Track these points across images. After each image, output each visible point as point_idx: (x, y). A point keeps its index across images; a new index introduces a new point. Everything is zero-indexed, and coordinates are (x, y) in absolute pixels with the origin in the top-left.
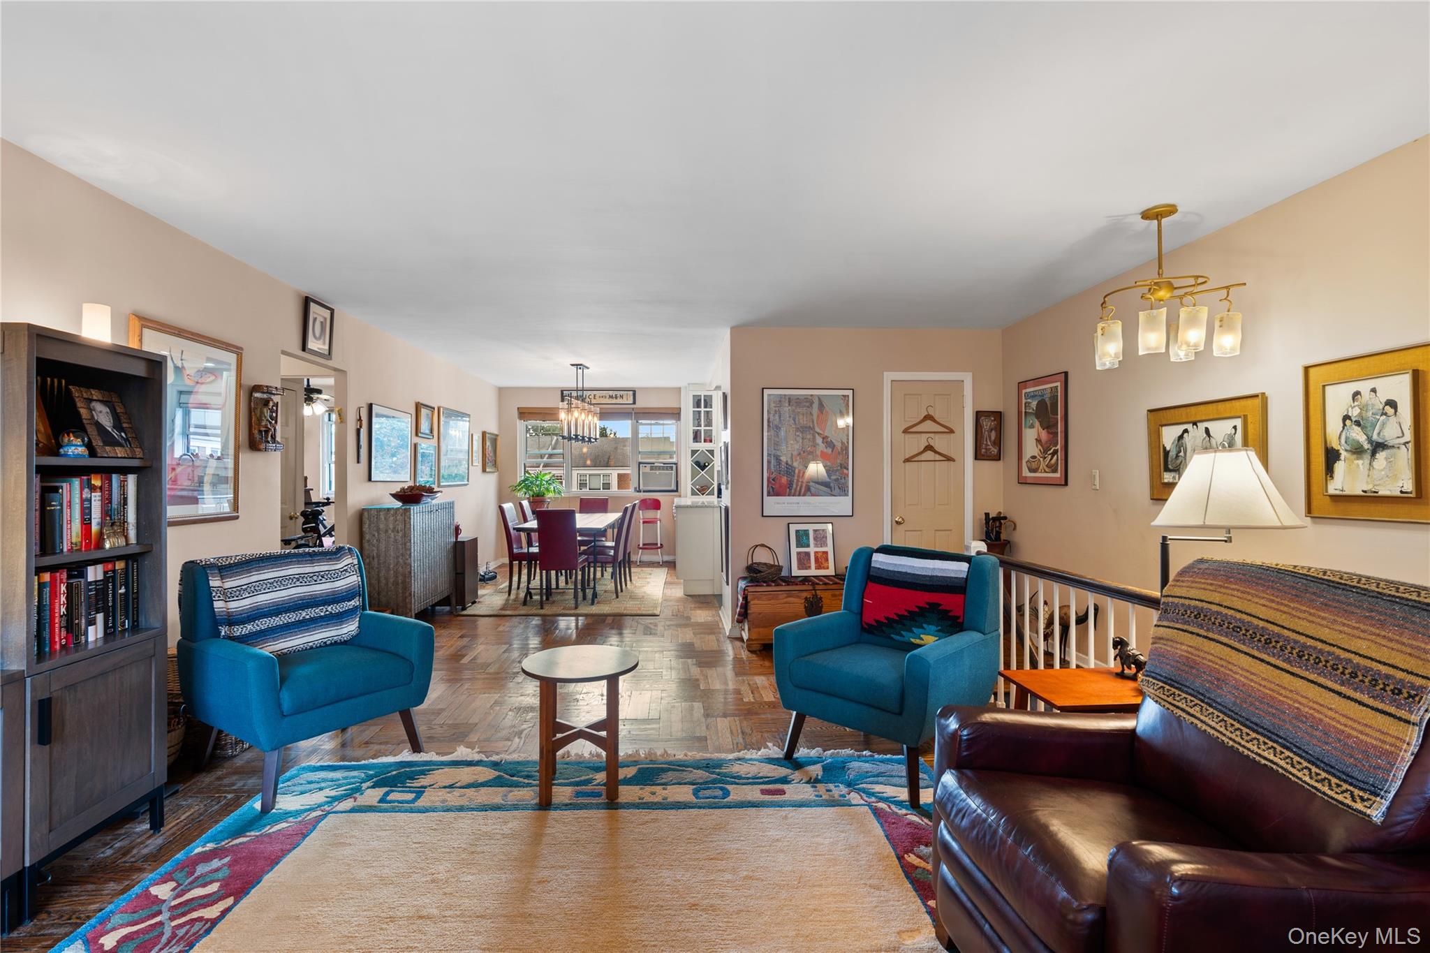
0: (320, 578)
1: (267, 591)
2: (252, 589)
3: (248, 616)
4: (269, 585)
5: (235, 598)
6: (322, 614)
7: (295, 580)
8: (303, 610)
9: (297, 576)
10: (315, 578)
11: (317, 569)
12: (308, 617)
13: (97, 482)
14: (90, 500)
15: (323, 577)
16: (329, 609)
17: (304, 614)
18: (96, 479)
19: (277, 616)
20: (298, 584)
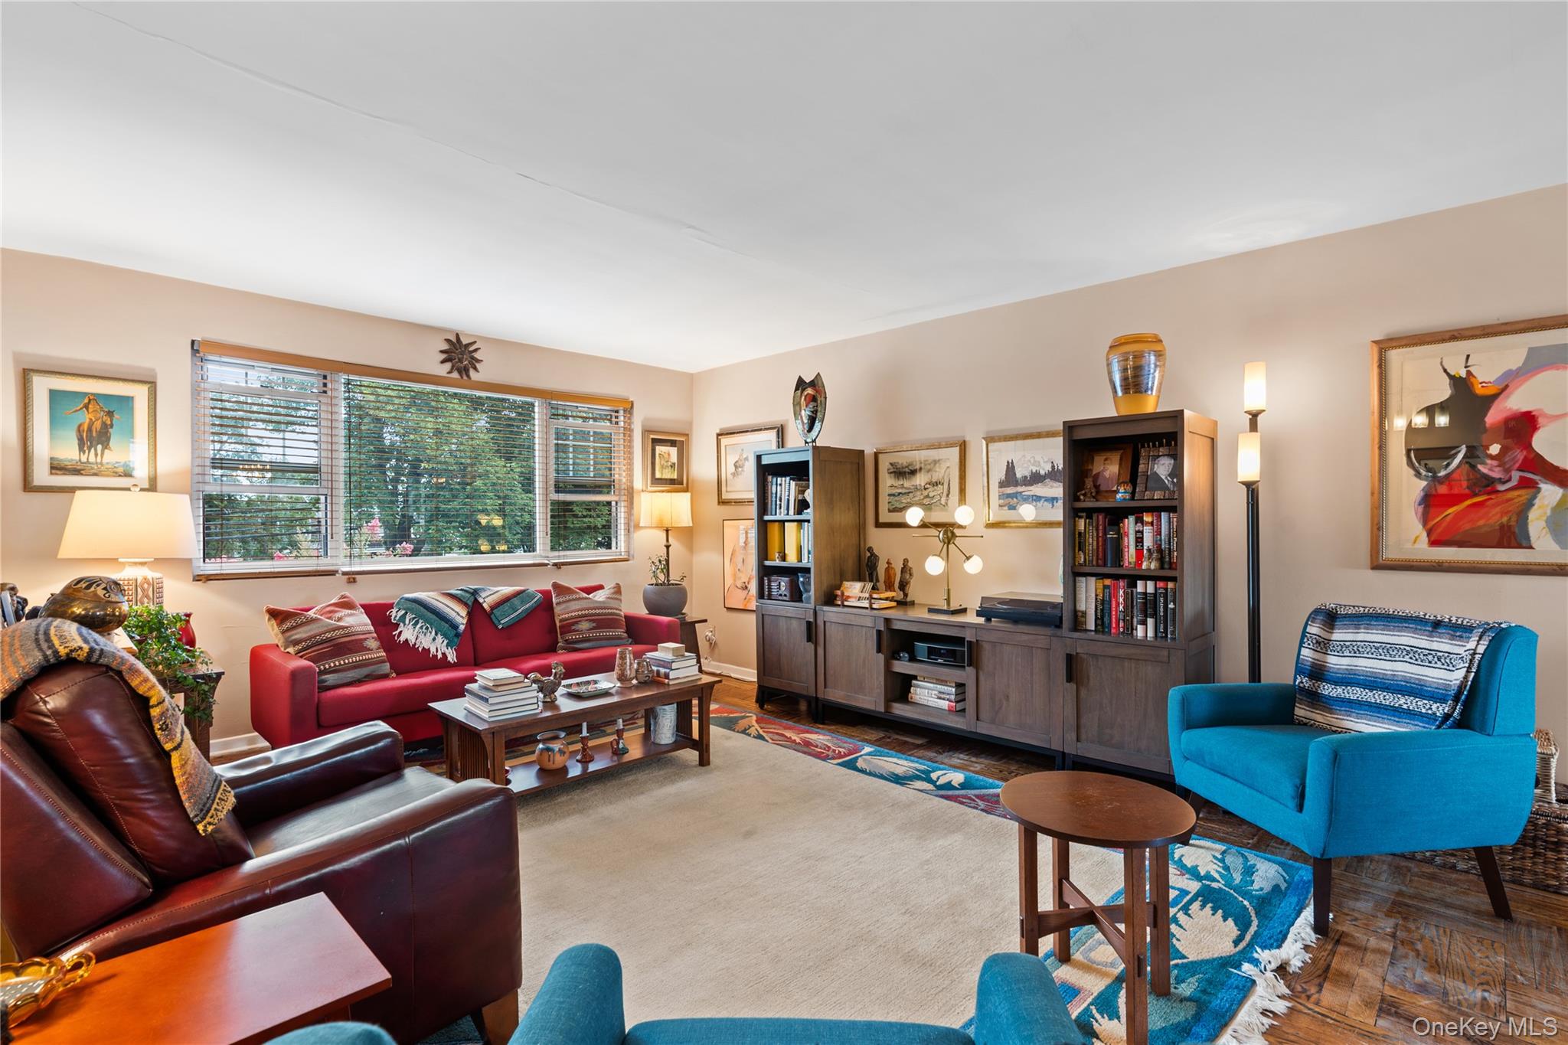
0: (1436, 659)
1: (1370, 656)
2: (1355, 648)
3: (1343, 678)
4: (1373, 650)
5: (1336, 653)
6: (1424, 711)
7: (1405, 653)
8: (1404, 695)
9: (1408, 648)
10: (1430, 658)
11: (1435, 646)
12: (1405, 706)
13: (1147, 518)
14: (1142, 532)
15: (1439, 659)
16: (1434, 707)
17: (1403, 701)
18: (1147, 516)
19: (1371, 690)
20: (1407, 658)
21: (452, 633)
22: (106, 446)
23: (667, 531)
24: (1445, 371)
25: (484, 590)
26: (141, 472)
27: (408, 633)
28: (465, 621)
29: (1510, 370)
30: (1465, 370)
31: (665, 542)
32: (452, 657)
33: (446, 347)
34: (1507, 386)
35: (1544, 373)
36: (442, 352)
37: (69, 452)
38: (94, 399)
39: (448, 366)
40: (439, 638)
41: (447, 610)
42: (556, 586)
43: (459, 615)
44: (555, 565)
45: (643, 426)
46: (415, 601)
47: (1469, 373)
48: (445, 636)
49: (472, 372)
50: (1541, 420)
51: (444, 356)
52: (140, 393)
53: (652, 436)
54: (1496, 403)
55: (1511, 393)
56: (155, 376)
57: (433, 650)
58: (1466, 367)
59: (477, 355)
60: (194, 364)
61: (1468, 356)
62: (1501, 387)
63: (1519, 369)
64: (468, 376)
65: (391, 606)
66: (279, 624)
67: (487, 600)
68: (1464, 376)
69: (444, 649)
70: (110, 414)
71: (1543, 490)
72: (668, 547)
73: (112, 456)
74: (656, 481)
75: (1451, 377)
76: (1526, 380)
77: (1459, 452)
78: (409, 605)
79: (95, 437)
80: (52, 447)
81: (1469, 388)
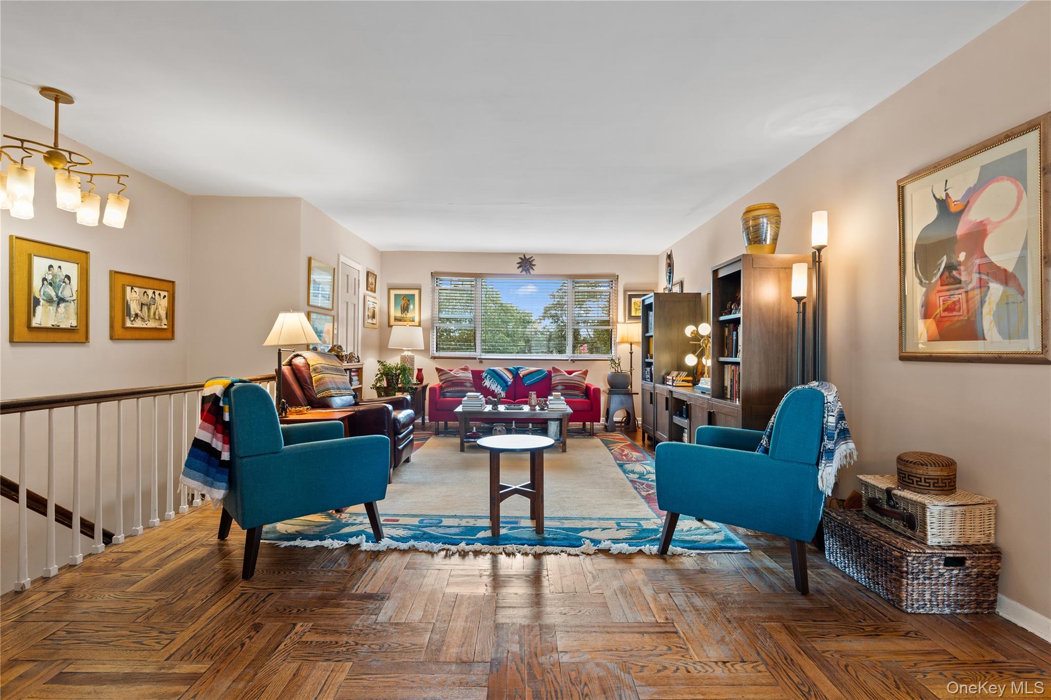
21: (505, 384)
22: (408, 312)
23: (631, 344)
24: (934, 196)
25: (522, 368)
26: (417, 320)
27: (487, 383)
28: (511, 381)
29: (970, 188)
30: (945, 193)
31: (630, 351)
32: (503, 395)
33: (520, 261)
34: (968, 202)
35: (991, 186)
36: (518, 263)
37: (399, 314)
38: (405, 296)
39: (521, 269)
40: (499, 386)
41: (504, 375)
42: (554, 368)
43: (509, 378)
44: (572, 360)
45: (624, 288)
46: (493, 371)
47: (947, 195)
48: (501, 386)
49: (531, 270)
50: (989, 227)
51: (519, 265)
52: (416, 292)
53: (629, 293)
54: (963, 216)
55: (971, 207)
56: (421, 287)
57: (496, 391)
58: (945, 191)
59: (533, 263)
60: (433, 282)
61: (947, 181)
62: (965, 203)
63: (975, 185)
64: (530, 273)
65: (483, 372)
66: (439, 373)
67: (522, 373)
68: (944, 199)
69: (501, 392)
70: (409, 301)
71: (991, 288)
72: (631, 353)
73: (409, 315)
74: (631, 317)
75: (937, 200)
76: (979, 195)
77: (943, 261)
78: (490, 372)
79: (405, 309)
80: (395, 313)
81: (947, 207)
